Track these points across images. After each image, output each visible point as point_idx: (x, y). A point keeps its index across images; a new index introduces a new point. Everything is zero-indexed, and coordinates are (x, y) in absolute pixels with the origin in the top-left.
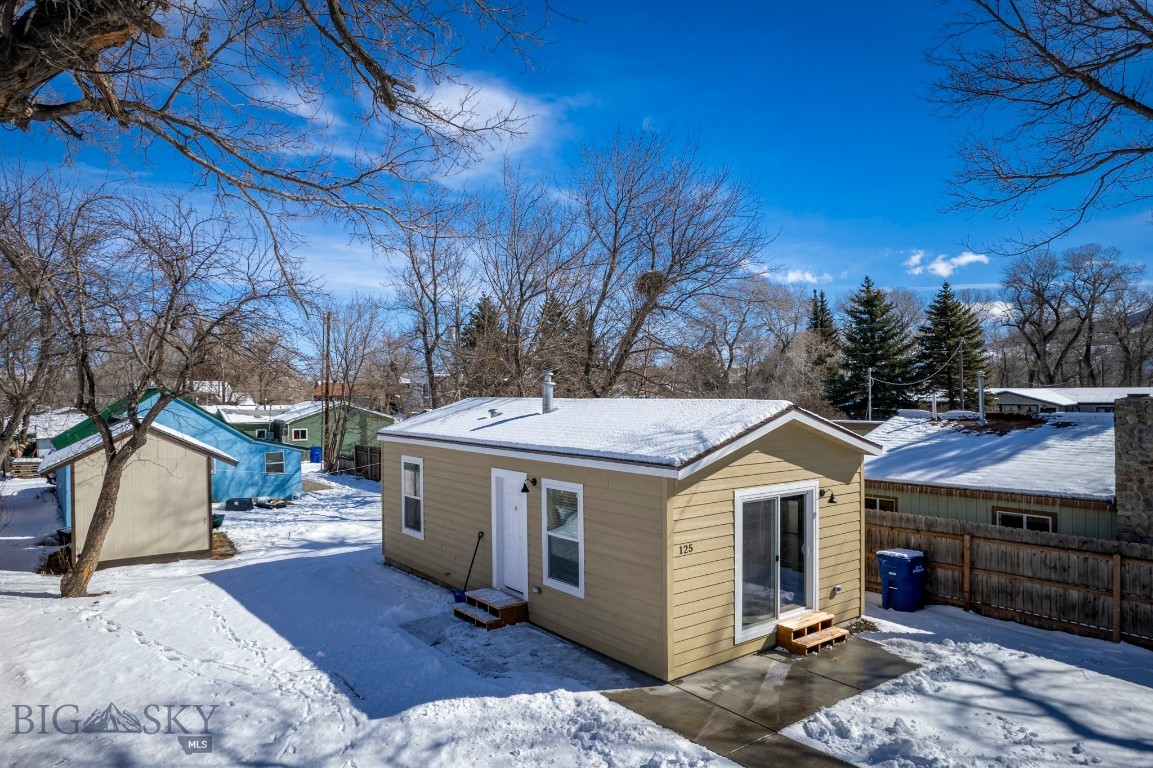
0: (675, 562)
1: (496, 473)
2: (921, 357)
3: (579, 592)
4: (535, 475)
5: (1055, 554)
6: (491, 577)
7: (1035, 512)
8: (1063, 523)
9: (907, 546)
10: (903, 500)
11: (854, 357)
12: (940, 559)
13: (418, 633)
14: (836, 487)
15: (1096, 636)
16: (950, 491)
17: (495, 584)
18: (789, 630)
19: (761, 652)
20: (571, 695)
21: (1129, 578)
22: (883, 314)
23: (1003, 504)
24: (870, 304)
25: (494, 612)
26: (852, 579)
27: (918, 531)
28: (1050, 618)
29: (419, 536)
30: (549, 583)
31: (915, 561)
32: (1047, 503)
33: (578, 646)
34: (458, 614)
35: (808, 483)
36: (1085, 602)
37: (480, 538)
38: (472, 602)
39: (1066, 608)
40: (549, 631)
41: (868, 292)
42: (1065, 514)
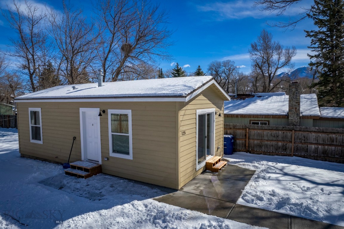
0: (181, 138)
1: (82, 110)
3: (130, 157)
4: (104, 109)
5: (275, 132)
6: (81, 156)
7: (262, 121)
8: (271, 123)
12: (237, 137)
13: (50, 185)
15: (286, 156)
17: (83, 158)
18: (211, 163)
21: (296, 137)
22: (182, 74)
23: (252, 119)
24: (178, 71)
25: (86, 170)
26: (221, 144)
27: (231, 129)
28: (273, 152)
29: (40, 142)
32: (268, 118)
33: (130, 180)
34: (67, 173)
36: (283, 146)
37: (74, 140)
38: (74, 167)
39: (277, 148)
40: (113, 176)
41: (178, 67)
42: (271, 120)
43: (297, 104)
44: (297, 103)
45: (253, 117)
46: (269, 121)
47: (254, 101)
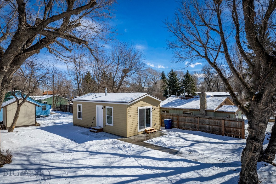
0: (128, 118)
1: (97, 106)
2: (182, 86)
3: (112, 125)
4: (104, 106)
5: (190, 118)
6: (96, 125)
7: (189, 112)
8: (193, 113)
9: (169, 118)
10: (170, 111)
11: (169, 86)
12: (174, 120)
13: (84, 134)
14: (155, 107)
15: (196, 131)
16: (177, 109)
17: (97, 126)
18: (147, 130)
19: (142, 134)
20: (111, 139)
21: (200, 121)
22: (175, 77)
23: (185, 111)
24: (173, 74)
25: (97, 130)
26: (158, 123)
27: (171, 116)
28: (190, 129)
29: (81, 119)
30: (107, 124)
31: (170, 121)
32: (191, 110)
33: (112, 134)
34: (90, 131)
35: (151, 106)
36: (194, 125)
37: (94, 118)
38: (93, 129)
39: (192, 127)
40: (107, 133)
41: (172, 72)
42: (194, 112)
43: (203, 104)
44: (203, 103)
46: (192, 112)
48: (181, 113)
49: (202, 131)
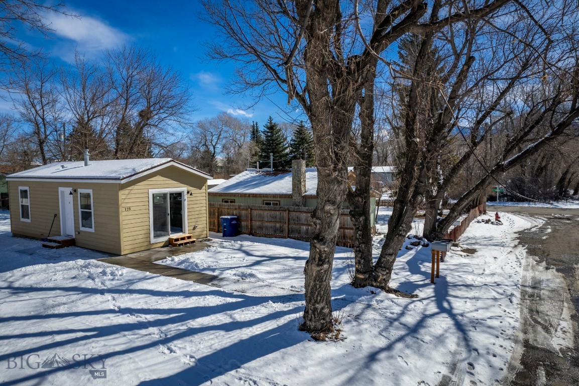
0: (123, 213)
1: (60, 189)
2: (291, 152)
3: (92, 230)
4: (75, 188)
6: (60, 232)
7: (274, 201)
8: (282, 203)
9: (233, 215)
10: (237, 199)
11: (265, 152)
12: (242, 218)
13: (24, 253)
15: (283, 238)
16: (250, 195)
17: (61, 234)
18: (173, 239)
19: (162, 247)
20: (82, 261)
21: (291, 217)
22: (276, 133)
23: (266, 199)
24: (272, 128)
25: (59, 242)
26: (203, 223)
27: (236, 209)
28: (272, 234)
29: (29, 221)
30: (82, 229)
31: (232, 219)
32: (276, 197)
33: (93, 250)
34: (44, 246)
35: (183, 188)
36: (281, 227)
37: (55, 217)
38: (51, 241)
39: (276, 230)
40: (82, 247)
41: (271, 123)
42: (282, 201)
43: (299, 183)
44: (298, 181)
45: (274, 197)
46: (279, 201)
47: (281, 178)
48: (258, 202)
49: (295, 238)
